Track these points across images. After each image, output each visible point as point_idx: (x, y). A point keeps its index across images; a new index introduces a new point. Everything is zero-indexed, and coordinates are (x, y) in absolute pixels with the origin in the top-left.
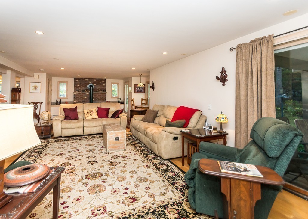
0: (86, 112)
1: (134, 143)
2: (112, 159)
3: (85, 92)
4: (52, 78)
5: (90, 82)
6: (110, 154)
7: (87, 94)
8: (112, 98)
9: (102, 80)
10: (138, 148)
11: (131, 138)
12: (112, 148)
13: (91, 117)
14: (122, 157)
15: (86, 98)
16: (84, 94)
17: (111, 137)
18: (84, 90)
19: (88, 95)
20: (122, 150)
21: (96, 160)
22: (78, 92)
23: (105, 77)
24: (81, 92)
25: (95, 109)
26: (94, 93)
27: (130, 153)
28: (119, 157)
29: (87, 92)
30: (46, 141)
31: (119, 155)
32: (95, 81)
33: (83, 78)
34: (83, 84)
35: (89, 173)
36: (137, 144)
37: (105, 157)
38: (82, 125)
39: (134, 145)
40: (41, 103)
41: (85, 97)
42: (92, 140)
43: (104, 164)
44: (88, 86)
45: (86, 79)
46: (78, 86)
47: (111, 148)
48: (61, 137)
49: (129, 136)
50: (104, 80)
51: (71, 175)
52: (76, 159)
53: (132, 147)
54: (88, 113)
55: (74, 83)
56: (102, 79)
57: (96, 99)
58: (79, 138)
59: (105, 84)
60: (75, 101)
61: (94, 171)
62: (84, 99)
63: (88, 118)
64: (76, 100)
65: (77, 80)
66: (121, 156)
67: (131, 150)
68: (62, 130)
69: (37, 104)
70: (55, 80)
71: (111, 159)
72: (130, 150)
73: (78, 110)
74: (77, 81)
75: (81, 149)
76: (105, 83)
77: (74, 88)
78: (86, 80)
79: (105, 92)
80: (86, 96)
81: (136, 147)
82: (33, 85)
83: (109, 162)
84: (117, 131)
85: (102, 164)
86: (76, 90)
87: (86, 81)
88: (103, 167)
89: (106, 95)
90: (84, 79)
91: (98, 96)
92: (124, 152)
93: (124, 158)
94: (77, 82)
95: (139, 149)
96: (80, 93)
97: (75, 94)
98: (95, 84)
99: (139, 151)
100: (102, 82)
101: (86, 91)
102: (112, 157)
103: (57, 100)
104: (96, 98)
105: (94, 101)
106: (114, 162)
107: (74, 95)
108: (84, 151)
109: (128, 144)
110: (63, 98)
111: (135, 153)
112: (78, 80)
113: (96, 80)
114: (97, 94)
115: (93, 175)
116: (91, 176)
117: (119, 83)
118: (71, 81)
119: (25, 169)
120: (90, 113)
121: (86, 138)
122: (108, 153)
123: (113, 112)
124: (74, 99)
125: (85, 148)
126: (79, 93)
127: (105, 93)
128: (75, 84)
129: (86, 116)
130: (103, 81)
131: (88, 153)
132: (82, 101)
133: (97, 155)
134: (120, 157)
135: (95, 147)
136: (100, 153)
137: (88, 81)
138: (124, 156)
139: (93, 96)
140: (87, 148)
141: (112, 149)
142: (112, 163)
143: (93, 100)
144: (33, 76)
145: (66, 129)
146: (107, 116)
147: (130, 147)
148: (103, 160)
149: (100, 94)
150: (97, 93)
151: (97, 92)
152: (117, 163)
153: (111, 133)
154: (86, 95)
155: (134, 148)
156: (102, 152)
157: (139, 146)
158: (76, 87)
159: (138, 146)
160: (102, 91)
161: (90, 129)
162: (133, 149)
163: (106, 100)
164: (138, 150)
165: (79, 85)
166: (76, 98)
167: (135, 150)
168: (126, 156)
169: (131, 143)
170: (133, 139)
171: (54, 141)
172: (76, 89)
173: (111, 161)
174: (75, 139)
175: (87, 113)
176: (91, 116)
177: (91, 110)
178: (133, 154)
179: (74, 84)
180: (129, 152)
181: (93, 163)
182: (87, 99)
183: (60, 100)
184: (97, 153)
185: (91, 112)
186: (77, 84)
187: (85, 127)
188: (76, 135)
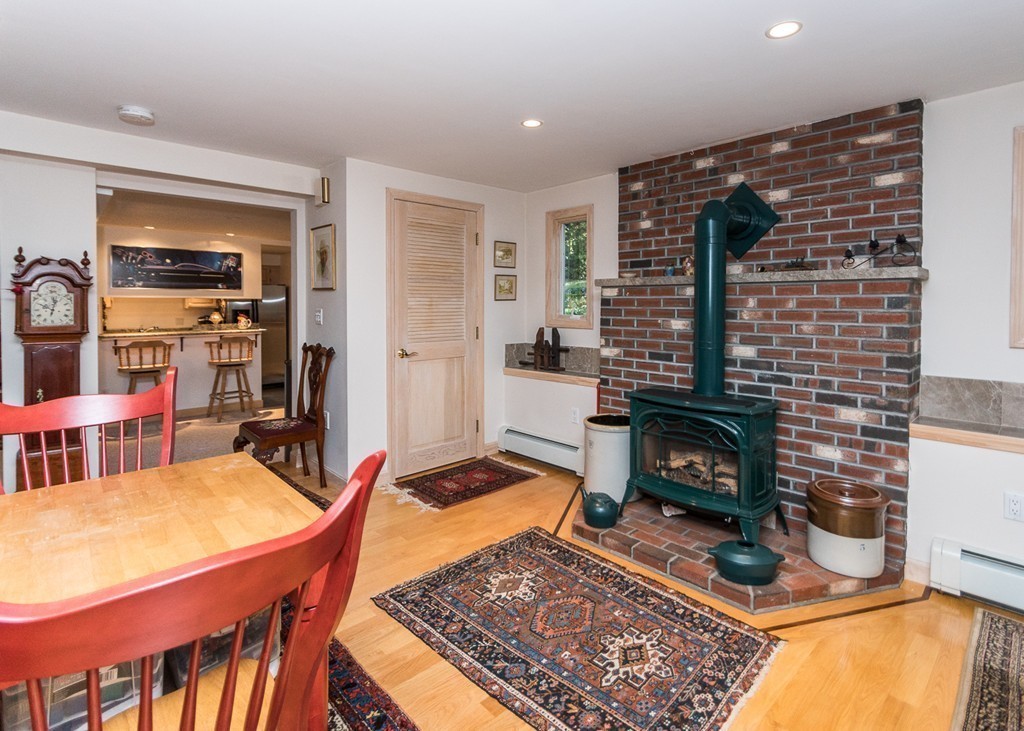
5: (736, 179)
15: (681, 335)
16: (670, 289)
22: (646, 274)
32: (781, 157)
33: (674, 157)
34: (675, 211)
41: (677, 325)
45: (701, 154)
46: (646, 232)
50: (896, 113)
56: (862, 116)
59: (913, 163)
60: (606, 352)
62: (666, 335)
64: (616, 344)
65: (635, 179)
74: (638, 186)
77: (621, 247)
78: (701, 164)
86: (632, 264)
87: (703, 172)
90: (686, 156)
91: (790, 316)
94: (635, 195)
96: (648, 282)
97: (610, 293)
98: (779, 185)
100: (863, 154)
103: (541, 334)
104: (776, 338)
107: (604, 302)
110: (569, 325)
112: (646, 176)
113: (795, 144)
114: (785, 289)
124: (602, 332)
128: (626, 218)
130: (883, 127)
132: (653, 356)
137: (713, 171)
154: (686, 302)
158: (630, 236)
165: (646, 224)
166: (611, 327)
172: (631, 257)
179: (619, 219)
186: (638, 216)
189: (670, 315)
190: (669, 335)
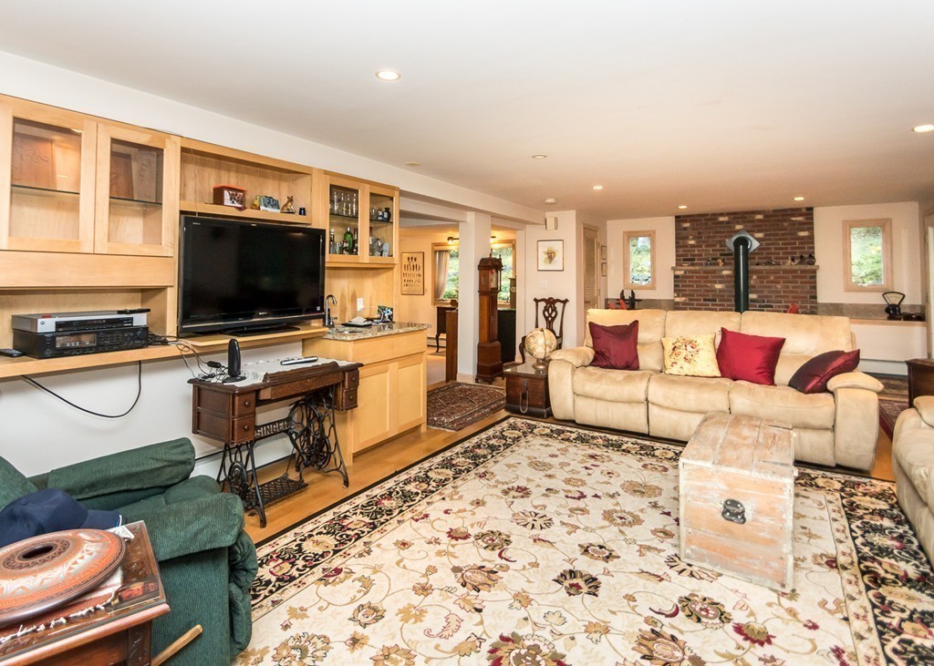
0: (669, 347)
1: (884, 567)
2: (674, 614)
3: (718, 264)
4: (608, 222)
5: (738, 227)
6: (692, 575)
7: (725, 273)
8: (851, 288)
9: (795, 211)
10: (894, 619)
11: (887, 523)
12: (708, 548)
13: (687, 369)
14: (739, 629)
15: (721, 290)
16: (714, 272)
17: (700, 489)
18: (716, 259)
19: (728, 276)
20: (769, 583)
21: (601, 578)
22: (692, 265)
23: (796, 199)
24: (701, 264)
25: (710, 336)
26: (751, 268)
27: (815, 627)
28: (723, 617)
29: (725, 264)
30: (529, 425)
31: (728, 609)
32: (760, 220)
33: (707, 215)
34: (708, 237)
35: (525, 631)
36: (907, 581)
37: (652, 585)
38: (642, 397)
39: (877, 581)
40: (565, 302)
41: (718, 286)
42: (666, 469)
43: (617, 623)
44: (730, 243)
45: (722, 215)
46: (692, 246)
47: (700, 545)
48: (572, 422)
49: (883, 505)
50: (804, 211)
51: (464, 600)
52: (543, 534)
53: (851, 589)
54: (677, 351)
55: (677, 234)
57: (766, 293)
58: (629, 442)
59: (811, 229)
60: (678, 300)
61: (546, 634)
62: (712, 291)
63: (675, 370)
64: (683, 296)
65: (686, 222)
66: (740, 617)
67: (831, 606)
68: (574, 401)
69: (556, 305)
70: (614, 231)
71: (669, 609)
72: (823, 604)
73: (643, 335)
74: (687, 225)
75: (596, 496)
76: (809, 224)
77: (677, 251)
78: (721, 219)
79: (813, 263)
80: (720, 282)
81: (884, 606)
82: (544, 247)
83: (647, 621)
84: (732, 470)
85: (610, 617)
86: (684, 260)
87: (722, 222)
88: (596, 636)
89: (815, 277)
90: (714, 214)
91: (772, 282)
92: (773, 597)
93: (747, 644)
94: (685, 229)
95: (899, 631)
96: (697, 268)
97: (678, 273)
98: (759, 231)
99: (894, 643)
100: (793, 223)
101: (720, 261)
102: (687, 600)
103: (622, 293)
104: (766, 290)
105: (753, 301)
106: (673, 638)
107: (676, 277)
108: (596, 508)
109: (842, 560)
110: (642, 288)
111: (847, 643)
112: (691, 221)
113: (765, 216)
114: (768, 272)
115: (526, 655)
116: (513, 654)
117: (890, 220)
118: (667, 229)
119: (31, 554)
120: (684, 353)
121: (650, 452)
122: (683, 566)
123: (805, 357)
124: (675, 291)
125: (612, 496)
126: (691, 268)
127: (809, 267)
128: (680, 238)
129: (668, 363)
130: (800, 215)
131: (602, 527)
132: (705, 300)
133: (628, 555)
134: (729, 627)
135: (655, 506)
136: (649, 548)
137: (728, 222)
138: (757, 627)
139: (752, 282)
140: (619, 499)
141: (705, 551)
142: (658, 635)
143: (752, 296)
144: (543, 222)
145: (589, 401)
146: (766, 375)
147: (835, 584)
148: (630, 598)
149: (785, 271)
150: (767, 267)
151: (766, 264)
152: (679, 654)
153: (701, 469)
154: (723, 277)
155: (864, 601)
156: (660, 546)
157: (911, 606)
158: (681, 247)
159: (901, 602)
160: (793, 260)
161: (675, 416)
162: (853, 607)
163: (815, 297)
164: (882, 630)
165: (692, 242)
166: (681, 288)
167: (858, 625)
168: (769, 640)
169: (862, 558)
170: (901, 537)
171: (548, 431)
172: (683, 256)
173: (666, 621)
174: (608, 444)
175: (674, 349)
176: (686, 365)
177: (692, 338)
178: (827, 643)
179: (676, 239)
180: (804, 617)
181: (579, 587)
182: (726, 294)
183: (633, 293)
184: (635, 542)
185: (689, 347)
186: (687, 238)
187: (653, 404)
188: (623, 429)
189: (715, 282)
190: (715, 290)
